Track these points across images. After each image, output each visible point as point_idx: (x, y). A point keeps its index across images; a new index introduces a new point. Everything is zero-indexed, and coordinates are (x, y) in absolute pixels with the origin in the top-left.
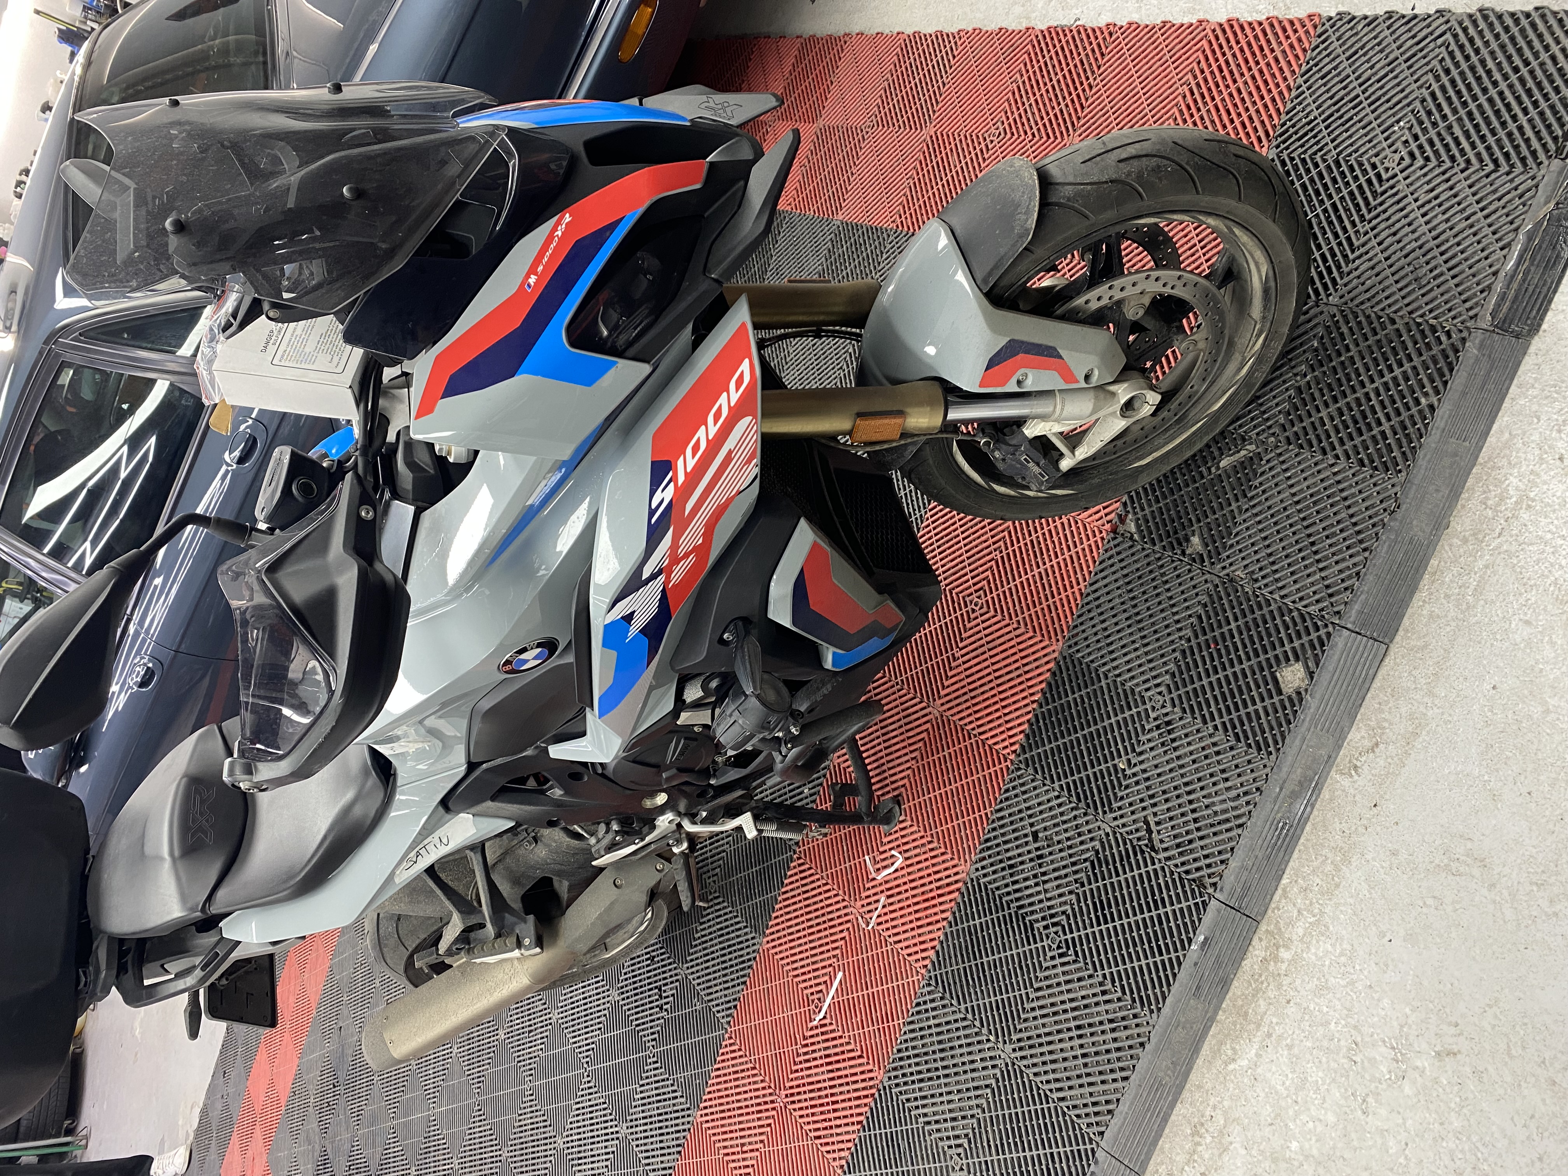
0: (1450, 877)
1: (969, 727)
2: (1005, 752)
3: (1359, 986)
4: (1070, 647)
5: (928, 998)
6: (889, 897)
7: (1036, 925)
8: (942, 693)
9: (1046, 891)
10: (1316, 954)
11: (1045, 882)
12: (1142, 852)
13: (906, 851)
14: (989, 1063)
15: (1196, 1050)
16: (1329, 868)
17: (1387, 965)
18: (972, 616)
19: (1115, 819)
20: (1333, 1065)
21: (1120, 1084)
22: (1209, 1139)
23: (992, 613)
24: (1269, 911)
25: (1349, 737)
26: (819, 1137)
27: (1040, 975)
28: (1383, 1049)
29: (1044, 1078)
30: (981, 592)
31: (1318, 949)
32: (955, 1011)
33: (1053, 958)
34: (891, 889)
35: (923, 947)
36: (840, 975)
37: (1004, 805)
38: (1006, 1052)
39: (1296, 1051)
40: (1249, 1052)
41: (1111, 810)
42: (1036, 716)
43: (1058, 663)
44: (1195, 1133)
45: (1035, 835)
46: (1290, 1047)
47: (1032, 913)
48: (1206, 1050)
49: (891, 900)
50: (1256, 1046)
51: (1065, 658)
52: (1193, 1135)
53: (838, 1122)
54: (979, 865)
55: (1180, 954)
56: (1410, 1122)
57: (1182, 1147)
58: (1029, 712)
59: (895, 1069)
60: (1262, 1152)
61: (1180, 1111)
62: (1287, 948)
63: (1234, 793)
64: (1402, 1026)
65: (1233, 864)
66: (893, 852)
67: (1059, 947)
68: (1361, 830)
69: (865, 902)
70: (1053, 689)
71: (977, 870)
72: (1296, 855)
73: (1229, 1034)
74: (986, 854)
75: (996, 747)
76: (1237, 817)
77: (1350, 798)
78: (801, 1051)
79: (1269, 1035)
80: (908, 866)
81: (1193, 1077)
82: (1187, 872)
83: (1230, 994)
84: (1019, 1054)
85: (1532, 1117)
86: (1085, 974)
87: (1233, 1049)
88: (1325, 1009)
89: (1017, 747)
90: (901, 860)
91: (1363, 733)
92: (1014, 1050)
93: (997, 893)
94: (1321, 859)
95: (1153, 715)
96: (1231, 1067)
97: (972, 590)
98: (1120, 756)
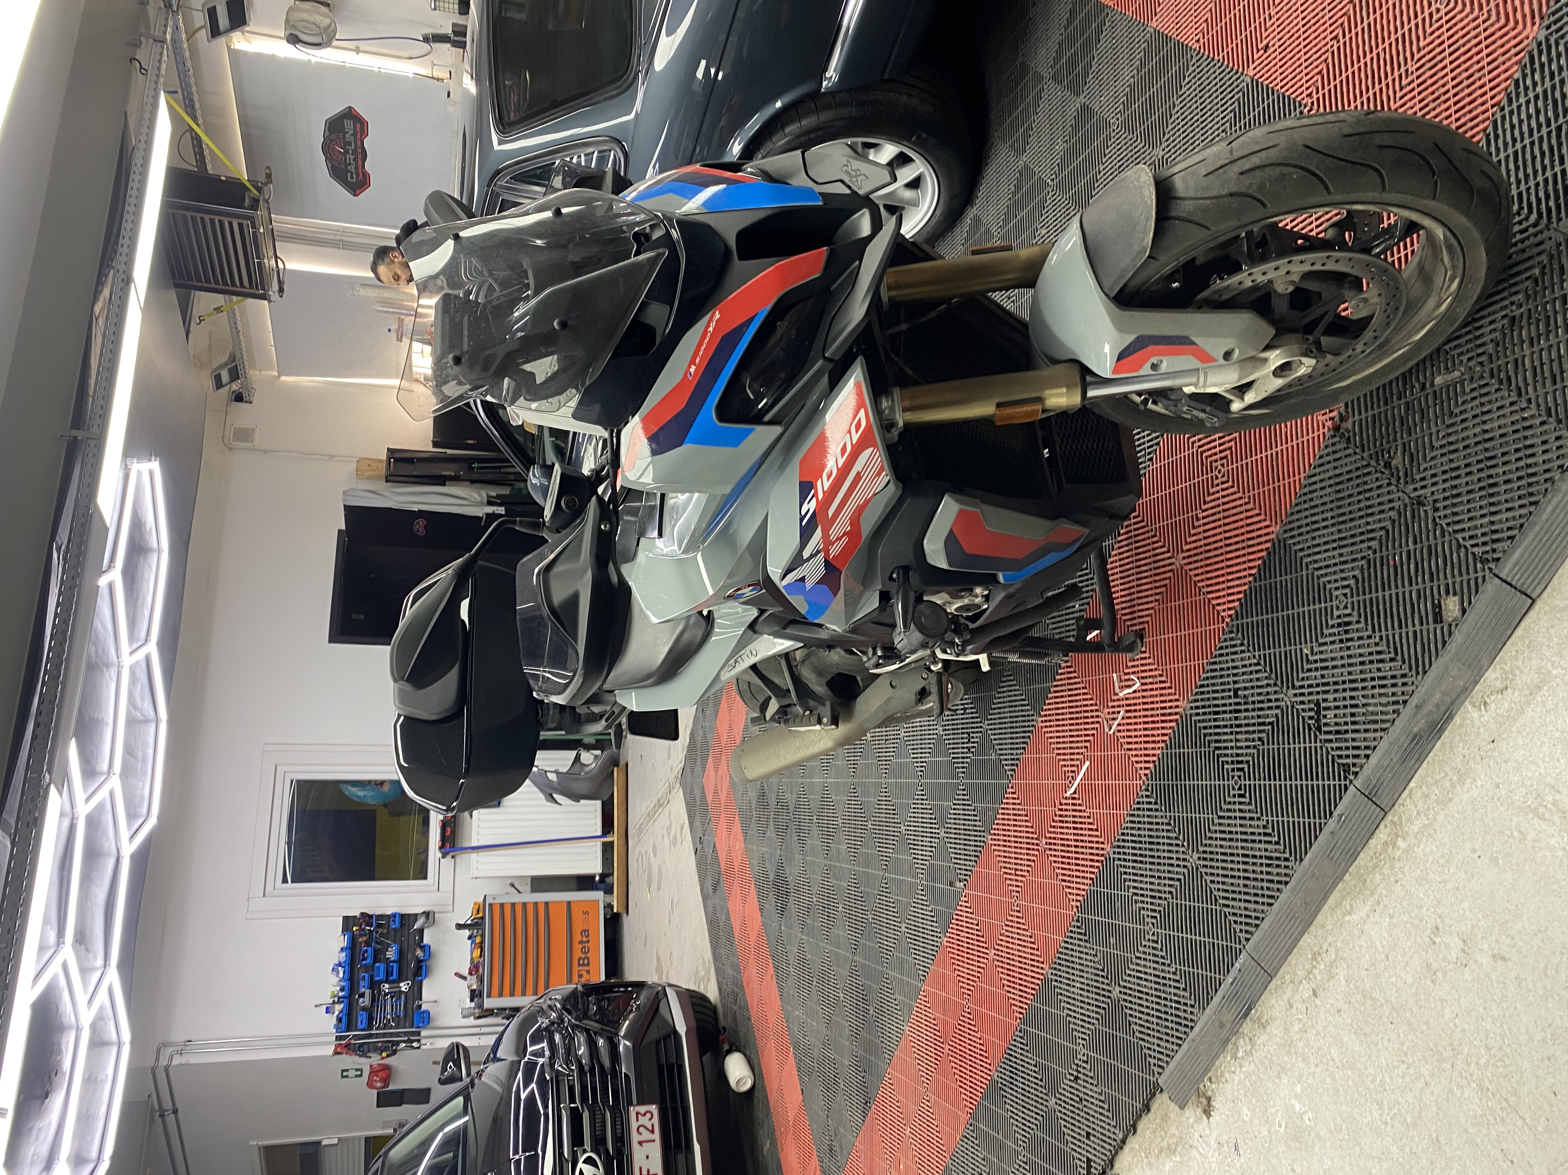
0: (1536, 819)
1: (1200, 584)
2: (1224, 614)
3: (1450, 886)
4: (1285, 531)
5: (1145, 800)
6: (1127, 711)
7: (1226, 766)
8: (1185, 548)
9: (1237, 740)
10: (1423, 851)
11: (1237, 733)
12: (1310, 729)
13: (1143, 678)
14: (1182, 863)
15: (1325, 899)
16: (1447, 784)
17: (1473, 876)
18: (1215, 482)
19: (1295, 695)
20: (1419, 940)
21: (1265, 908)
22: (1322, 966)
23: (1230, 483)
24: (1396, 806)
25: (1486, 675)
26: (1064, 881)
27: (1224, 807)
28: (1457, 939)
29: (1217, 886)
30: (1225, 461)
31: (1426, 847)
32: (1161, 817)
33: (1234, 796)
34: (1130, 705)
35: (1147, 759)
36: (1087, 763)
37: (1217, 660)
38: (1194, 858)
39: (1395, 921)
40: (1362, 911)
41: (1294, 687)
42: (1250, 588)
43: (1274, 544)
44: (1314, 959)
45: (1236, 691)
46: (1391, 917)
47: (1226, 755)
48: (1331, 900)
49: (1129, 715)
50: (1367, 908)
51: (1279, 541)
52: (1312, 959)
53: (1078, 874)
54: (1193, 705)
55: (1323, 821)
56: (1463, 999)
57: (1303, 966)
58: (1245, 584)
59: (1119, 847)
60: (1357, 988)
61: (1306, 939)
62: (1404, 839)
63: (1384, 700)
64: (1473, 926)
65: (1373, 760)
66: (1132, 677)
67: (1240, 789)
68: (1478, 758)
69: (1111, 710)
70: (1266, 568)
71: (1191, 708)
72: (1424, 765)
73: (1350, 893)
74: (1200, 697)
75: (1218, 608)
76: (1383, 721)
77: (1475, 729)
78: (1058, 813)
79: (1378, 903)
80: (1143, 691)
81: (1320, 918)
82: (1340, 757)
83: (1356, 863)
84: (1202, 863)
85: (1550, 1025)
86: (1255, 815)
87: (1351, 906)
88: (1421, 895)
89: (1232, 612)
90: (1138, 684)
91: (1498, 674)
92: (1199, 858)
93: (1203, 731)
94: (1442, 774)
95: (1336, 613)
96: (1347, 918)
97: (1218, 457)
98: (1306, 642)
